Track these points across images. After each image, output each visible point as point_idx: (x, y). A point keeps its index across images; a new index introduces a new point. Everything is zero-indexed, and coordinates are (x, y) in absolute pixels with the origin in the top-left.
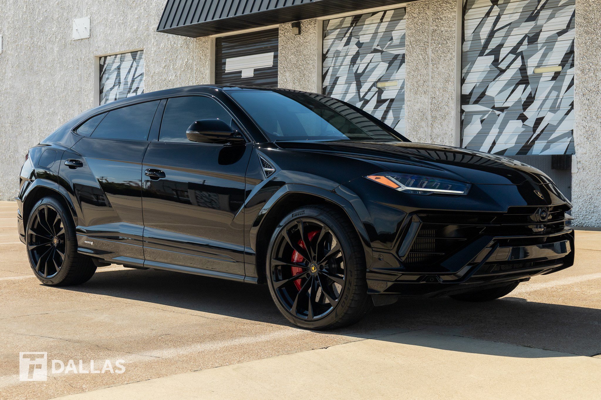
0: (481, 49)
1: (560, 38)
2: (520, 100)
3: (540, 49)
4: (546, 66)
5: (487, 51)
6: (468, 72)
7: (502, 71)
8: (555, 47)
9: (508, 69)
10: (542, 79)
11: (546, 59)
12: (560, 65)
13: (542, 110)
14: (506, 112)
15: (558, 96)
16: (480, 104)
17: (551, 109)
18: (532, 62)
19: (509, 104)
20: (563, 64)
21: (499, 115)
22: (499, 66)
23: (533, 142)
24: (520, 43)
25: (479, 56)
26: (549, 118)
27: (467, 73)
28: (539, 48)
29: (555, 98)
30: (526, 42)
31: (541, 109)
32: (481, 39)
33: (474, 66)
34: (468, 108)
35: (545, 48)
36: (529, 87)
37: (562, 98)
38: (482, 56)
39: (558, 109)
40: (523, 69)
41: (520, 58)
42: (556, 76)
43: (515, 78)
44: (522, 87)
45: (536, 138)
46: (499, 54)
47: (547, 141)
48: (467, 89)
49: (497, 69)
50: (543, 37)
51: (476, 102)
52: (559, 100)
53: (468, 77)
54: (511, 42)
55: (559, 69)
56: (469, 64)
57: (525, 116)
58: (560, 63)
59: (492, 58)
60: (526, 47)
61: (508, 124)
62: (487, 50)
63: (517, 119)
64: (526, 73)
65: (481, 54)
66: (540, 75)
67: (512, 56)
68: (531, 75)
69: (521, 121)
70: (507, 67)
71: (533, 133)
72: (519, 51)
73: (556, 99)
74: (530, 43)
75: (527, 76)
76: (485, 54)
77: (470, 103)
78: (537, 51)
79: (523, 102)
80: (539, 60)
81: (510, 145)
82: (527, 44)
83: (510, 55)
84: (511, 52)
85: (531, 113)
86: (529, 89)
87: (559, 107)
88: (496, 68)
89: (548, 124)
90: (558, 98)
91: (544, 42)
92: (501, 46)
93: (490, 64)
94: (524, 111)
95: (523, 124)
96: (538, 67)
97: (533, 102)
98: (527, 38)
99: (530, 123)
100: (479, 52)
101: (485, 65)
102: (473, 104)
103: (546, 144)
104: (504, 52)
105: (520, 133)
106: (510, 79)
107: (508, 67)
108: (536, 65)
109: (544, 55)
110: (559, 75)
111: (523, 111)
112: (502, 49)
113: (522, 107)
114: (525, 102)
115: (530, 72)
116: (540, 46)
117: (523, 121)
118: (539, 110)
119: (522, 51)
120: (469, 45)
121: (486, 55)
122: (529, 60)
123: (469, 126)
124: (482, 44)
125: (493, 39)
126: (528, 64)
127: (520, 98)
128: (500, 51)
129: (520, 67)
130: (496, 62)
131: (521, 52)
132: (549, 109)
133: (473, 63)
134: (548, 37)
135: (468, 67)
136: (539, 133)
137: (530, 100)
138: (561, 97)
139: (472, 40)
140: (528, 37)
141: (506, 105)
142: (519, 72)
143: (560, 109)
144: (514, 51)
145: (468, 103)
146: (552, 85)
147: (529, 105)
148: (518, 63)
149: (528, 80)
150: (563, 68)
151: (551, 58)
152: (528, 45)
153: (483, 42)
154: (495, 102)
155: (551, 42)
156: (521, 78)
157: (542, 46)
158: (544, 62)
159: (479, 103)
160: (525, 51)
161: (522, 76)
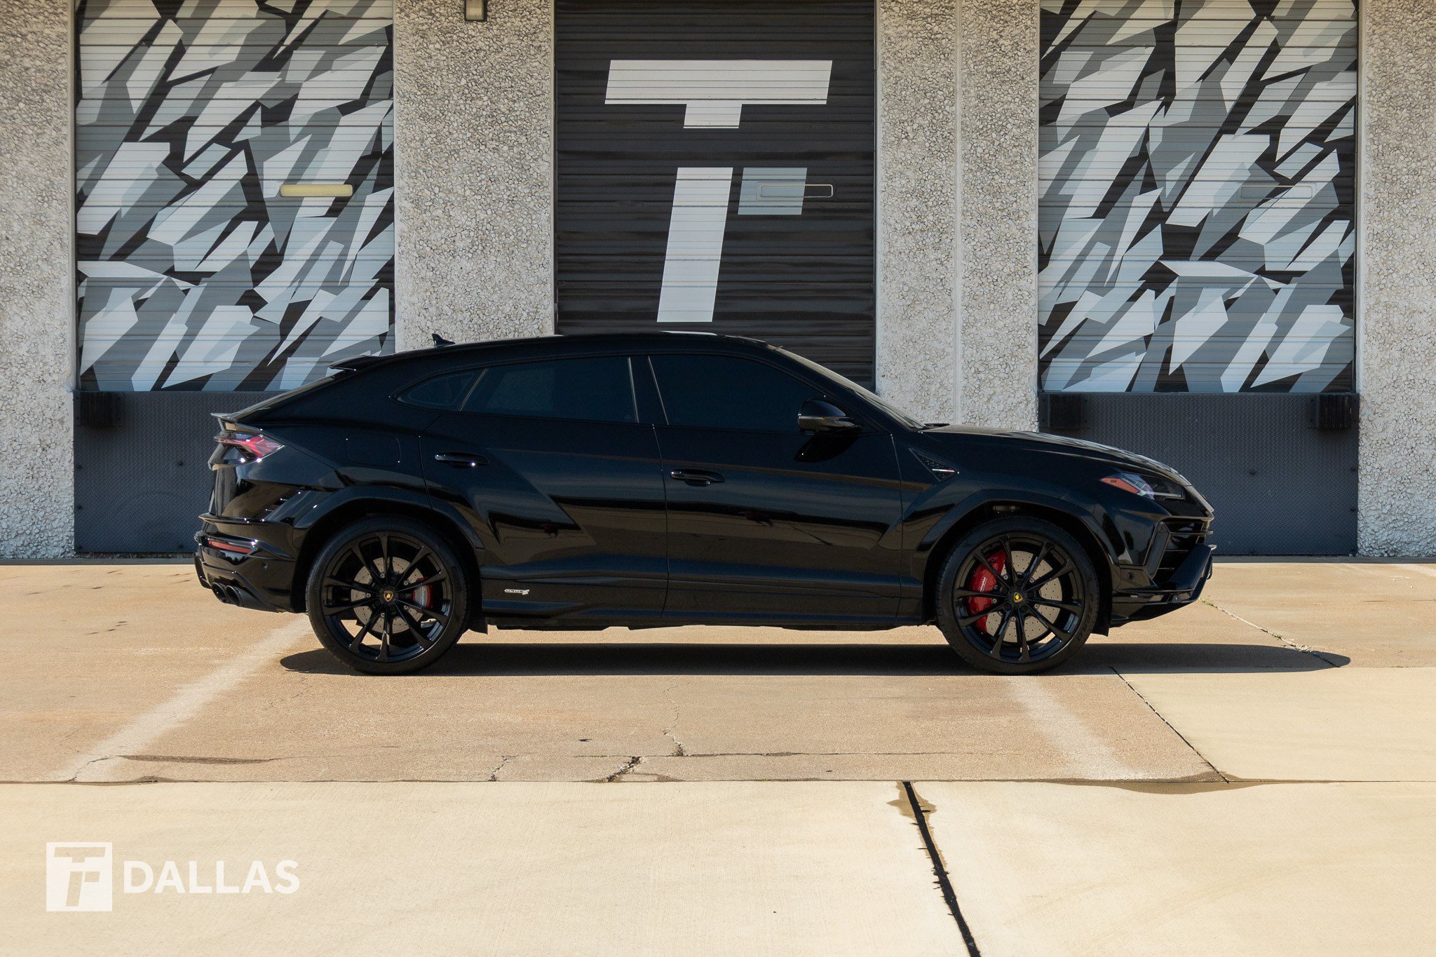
0: (132, 123)
1: (345, 120)
2: (243, 257)
3: (295, 141)
4: (313, 183)
5: (149, 131)
6: (93, 177)
7: (194, 185)
8: (334, 138)
9: (210, 179)
10: (302, 212)
11: (312, 165)
12: (347, 182)
13: (303, 284)
14: (205, 284)
15: (344, 254)
16: (130, 261)
17: (326, 284)
18: (275, 170)
19: (216, 264)
20: (355, 180)
21: (186, 292)
22: (184, 171)
23: (282, 361)
24: (242, 121)
25: (127, 140)
26: (322, 305)
27: (94, 180)
28: (292, 138)
29: (336, 258)
30: (256, 118)
31: (301, 282)
32: (130, 99)
33: (112, 164)
34: (96, 269)
35: (308, 138)
36: (269, 227)
37: (354, 258)
38: (136, 140)
39: (346, 284)
40: (251, 184)
41: (241, 156)
42: (338, 207)
43: (228, 204)
44: (248, 227)
45: (290, 351)
46: (185, 140)
47: (317, 359)
48: (93, 223)
49: (177, 177)
50: (301, 113)
51: (120, 256)
52: (347, 265)
53: (95, 191)
54: (218, 114)
55: (347, 191)
56: (98, 159)
57: (259, 297)
58: (347, 177)
59: (164, 149)
60: (258, 131)
61: (213, 313)
62: (148, 129)
63: (239, 304)
64: (261, 194)
65: (133, 135)
66: (296, 203)
67: (220, 151)
68: (271, 200)
69: (247, 308)
70: (206, 175)
71: (279, 338)
72: (239, 138)
73: (340, 261)
74: (268, 123)
75: (262, 201)
76: (143, 137)
77: (101, 257)
78: (285, 143)
79: (252, 264)
80: (292, 165)
81: (218, 365)
82: (260, 124)
83: (215, 146)
84: (220, 139)
85: (275, 289)
86: (268, 234)
87: (347, 281)
88: (177, 175)
89: (321, 318)
90: (343, 258)
91: (305, 124)
92: (187, 122)
93: (157, 164)
94: (256, 282)
95: (254, 317)
96: (291, 180)
97: (279, 264)
98: (259, 111)
99: (274, 313)
100: (127, 130)
101: (145, 165)
102: (110, 260)
103: (314, 365)
104: (196, 138)
105: (245, 338)
106: (214, 204)
107: (210, 175)
108: (286, 177)
109: (306, 158)
110: (346, 205)
111: (251, 284)
112: (192, 131)
113: (250, 278)
114: (258, 263)
115: (270, 191)
116: (294, 132)
117: (254, 309)
118: (296, 284)
119: (247, 140)
120: (97, 111)
121: (145, 140)
122: (266, 164)
123: (100, 315)
124: (135, 110)
125: (165, 103)
126: (265, 172)
127: (245, 254)
128: (186, 134)
129: (241, 177)
130: (175, 162)
131: (245, 145)
132: (320, 284)
133: (109, 155)
134: (316, 114)
135: (93, 164)
136: (296, 338)
137: (270, 260)
138: (351, 257)
139: (102, 97)
140: (264, 107)
141: (205, 267)
142: (241, 190)
143: (351, 284)
144: (226, 136)
145: (95, 257)
146: (328, 228)
147: (269, 272)
148: (238, 169)
149: (265, 212)
150: (355, 190)
151: (325, 165)
152: (262, 127)
153: (136, 106)
154: (175, 258)
155: (322, 128)
156: (246, 204)
157: (300, 134)
158: (307, 171)
159: (129, 258)
160: (255, 140)
161: (247, 201)
